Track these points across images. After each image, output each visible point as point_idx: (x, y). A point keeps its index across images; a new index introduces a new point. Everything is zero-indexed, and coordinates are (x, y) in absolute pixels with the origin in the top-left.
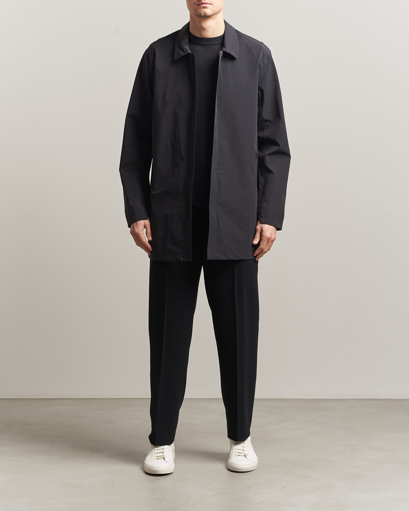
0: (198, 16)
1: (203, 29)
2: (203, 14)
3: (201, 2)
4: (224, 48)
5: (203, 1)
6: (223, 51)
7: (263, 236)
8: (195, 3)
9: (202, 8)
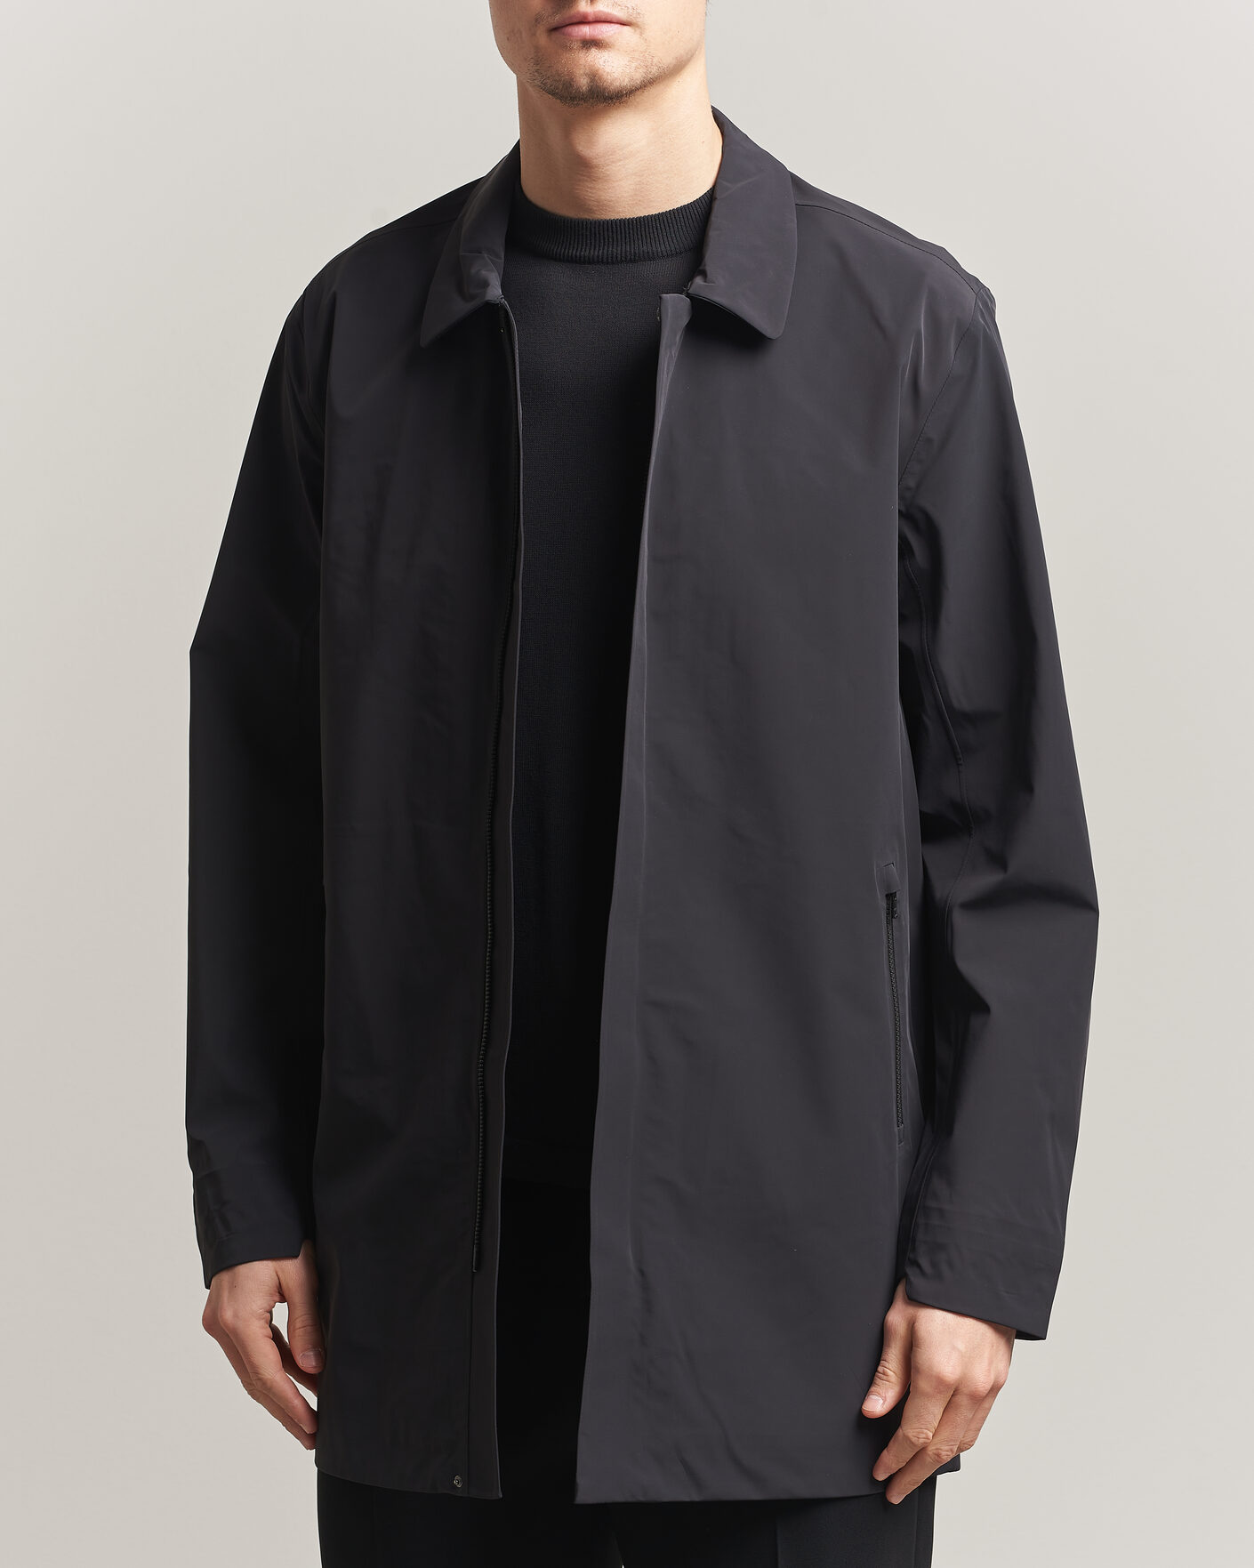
0: (553, 94)
1: (583, 168)
2: (583, 82)
3: (573, 12)
4: (698, 280)
5: (583, 7)
6: (688, 295)
7: (918, 1371)
8: (537, 20)
9: (576, 45)
